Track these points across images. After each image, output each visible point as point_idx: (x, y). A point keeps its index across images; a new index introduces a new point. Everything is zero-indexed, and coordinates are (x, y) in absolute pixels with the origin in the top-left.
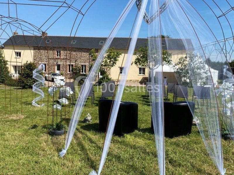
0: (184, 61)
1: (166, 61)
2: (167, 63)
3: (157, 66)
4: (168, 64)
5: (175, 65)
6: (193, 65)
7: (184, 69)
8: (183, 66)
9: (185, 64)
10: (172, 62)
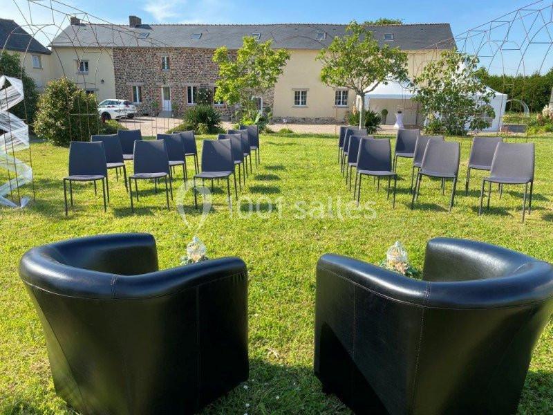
0: (436, 71)
1: (394, 73)
2: (396, 78)
3: (372, 85)
4: (398, 80)
5: (415, 81)
6: (456, 80)
7: (435, 91)
8: (432, 84)
9: (438, 80)
10: (408, 76)
